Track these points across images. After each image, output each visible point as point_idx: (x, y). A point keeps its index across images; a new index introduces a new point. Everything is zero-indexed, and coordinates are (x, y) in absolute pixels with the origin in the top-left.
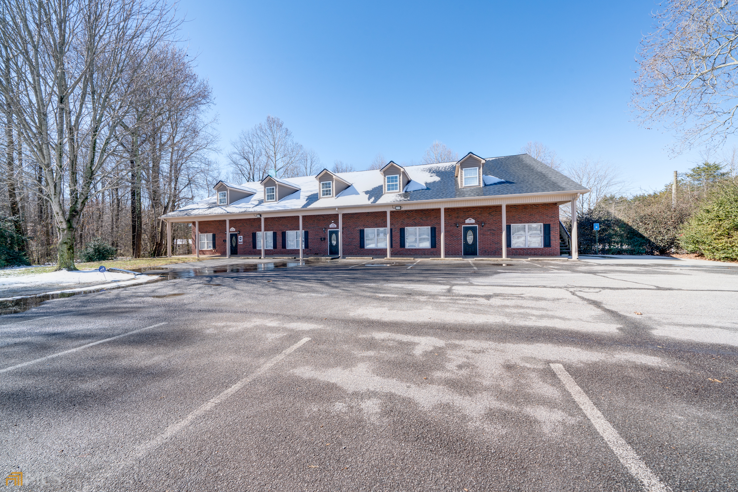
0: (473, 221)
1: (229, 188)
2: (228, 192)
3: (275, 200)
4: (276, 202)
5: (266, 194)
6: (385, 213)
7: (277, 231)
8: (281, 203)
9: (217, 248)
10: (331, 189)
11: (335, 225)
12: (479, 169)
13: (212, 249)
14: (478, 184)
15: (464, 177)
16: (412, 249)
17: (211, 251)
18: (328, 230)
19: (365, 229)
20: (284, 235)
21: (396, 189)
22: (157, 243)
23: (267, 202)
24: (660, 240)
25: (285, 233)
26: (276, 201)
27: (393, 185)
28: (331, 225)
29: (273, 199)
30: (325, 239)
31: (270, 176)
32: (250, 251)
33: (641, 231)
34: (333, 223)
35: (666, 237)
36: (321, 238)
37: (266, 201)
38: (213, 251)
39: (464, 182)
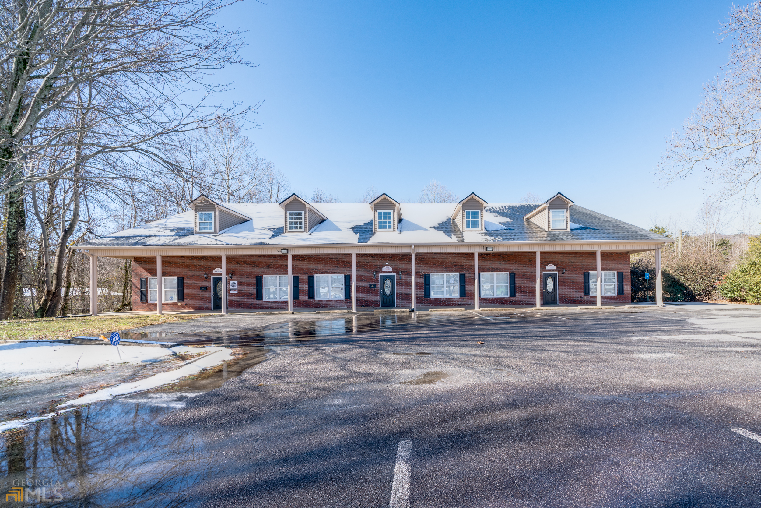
0: (554, 267)
1: (219, 207)
2: (217, 213)
3: (303, 230)
4: (305, 233)
5: (288, 221)
6: (472, 254)
7: (299, 275)
8: (314, 234)
9: (187, 299)
10: (392, 220)
11: (390, 268)
12: (567, 211)
13: (176, 301)
14: (565, 228)
15: (551, 219)
16: (489, 298)
17: (175, 304)
18: (380, 274)
19: (431, 274)
20: (311, 280)
21: (477, 226)
22: (48, 292)
23: (289, 232)
24: (696, 288)
25: (313, 277)
26: (305, 231)
27: (473, 222)
28: (385, 267)
29: (301, 228)
30: (375, 286)
31: (296, 195)
32: (251, 304)
33: (682, 280)
34: (388, 265)
35: (702, 286)
36: (370, 285)
37: (288, 230)
38: (179, 304)
39: (551, 224)
